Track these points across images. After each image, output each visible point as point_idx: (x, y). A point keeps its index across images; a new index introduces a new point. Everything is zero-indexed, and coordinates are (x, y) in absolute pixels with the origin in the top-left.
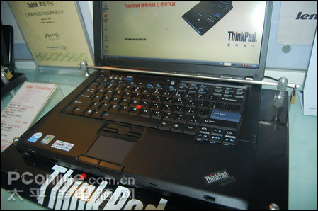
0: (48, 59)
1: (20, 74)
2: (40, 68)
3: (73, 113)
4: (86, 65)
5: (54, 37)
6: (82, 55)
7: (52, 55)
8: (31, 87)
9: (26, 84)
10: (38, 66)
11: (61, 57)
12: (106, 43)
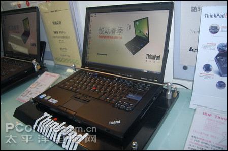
0: (60, 61)
1: (45, 68)
2: (56, 66)
3: (63, 88)
4: (75, 66)
5: (65, 50)
6: (77, 61)
7: (63, 59)
8: (48, 75)
9: (46, 73)
10: (55, 64)
11: (67, 61)
12: (88, 55)
